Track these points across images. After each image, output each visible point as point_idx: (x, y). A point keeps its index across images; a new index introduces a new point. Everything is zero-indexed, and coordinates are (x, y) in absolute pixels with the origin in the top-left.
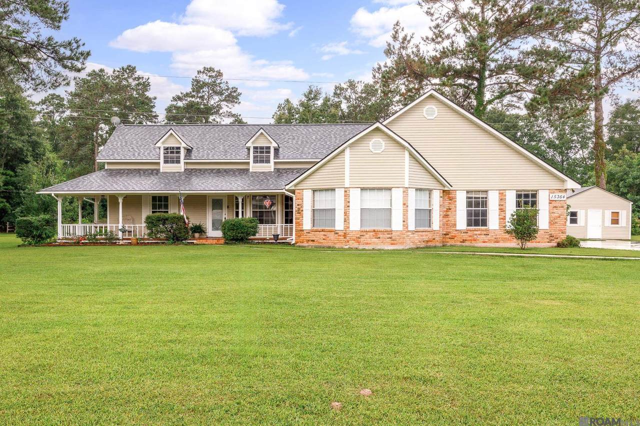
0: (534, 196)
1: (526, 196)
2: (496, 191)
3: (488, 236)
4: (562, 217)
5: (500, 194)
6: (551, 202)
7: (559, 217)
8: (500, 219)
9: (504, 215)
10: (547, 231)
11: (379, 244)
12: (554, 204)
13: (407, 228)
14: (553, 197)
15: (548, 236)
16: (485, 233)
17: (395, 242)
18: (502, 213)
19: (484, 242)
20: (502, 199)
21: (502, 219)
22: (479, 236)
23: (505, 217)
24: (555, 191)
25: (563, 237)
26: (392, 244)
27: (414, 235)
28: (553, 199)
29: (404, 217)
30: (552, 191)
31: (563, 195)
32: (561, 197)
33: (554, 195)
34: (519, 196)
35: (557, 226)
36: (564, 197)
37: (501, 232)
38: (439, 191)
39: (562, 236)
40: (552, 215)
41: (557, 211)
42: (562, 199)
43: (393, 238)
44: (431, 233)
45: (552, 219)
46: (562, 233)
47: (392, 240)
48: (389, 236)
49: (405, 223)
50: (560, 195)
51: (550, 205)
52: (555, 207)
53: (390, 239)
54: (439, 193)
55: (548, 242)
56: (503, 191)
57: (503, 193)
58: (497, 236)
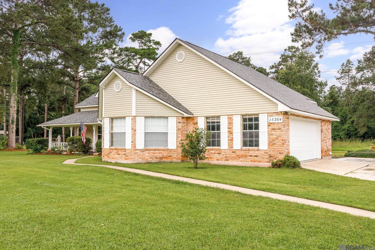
0: (257, 119)
1: (250, 120)
2: (226, 116)
3: (220, 155)
4: (279, 138)
5: (228, 118)
6: (269, 125)
7: (277, 139)
8: (229, 140)
9: (232, 137)
10: (267, 152)
11: (119, 159)
12: (272, 126)
13: (135, 147)
14: (271, 120)
15: (268, 157)
16: (218, 152)
17: (128, 158)
18: (231, 135)
19: (218, 160)
20: (230, 123)
21: (230, 140)
22: (213, 155)
23: (232, 138)
24: (273, 114)
25: (281, 157)
26: (126, 159)
27: (144, 153)
28: (271, 122)
29: (133, 139)
30: (270, 114)
31: (280, 118)
32: (278, 120)
33: (272, 118)
34: (244, 120)
35: (275, 147)
36: (280, 120)
37: (229, 152)
38: (176, 118)
39: (279, 157)
40: (271, 136)
41: (275, 133)
42: (279, 121)
43: (127, 154)
44: (167, 151)
45: (271, 140)
46: (280, 153)
47: (126, 156)
48: (124, 153)
49: (133, 143)
50: (277, 118)
51: (270, 127)
52: (273, 129)
53: (124, 156)
54: (176, 119)
55: (268, 162)
56: (231, 116)
57: (231, 118)
58: (227, 155)
